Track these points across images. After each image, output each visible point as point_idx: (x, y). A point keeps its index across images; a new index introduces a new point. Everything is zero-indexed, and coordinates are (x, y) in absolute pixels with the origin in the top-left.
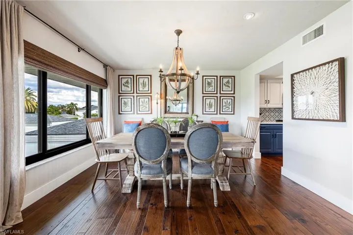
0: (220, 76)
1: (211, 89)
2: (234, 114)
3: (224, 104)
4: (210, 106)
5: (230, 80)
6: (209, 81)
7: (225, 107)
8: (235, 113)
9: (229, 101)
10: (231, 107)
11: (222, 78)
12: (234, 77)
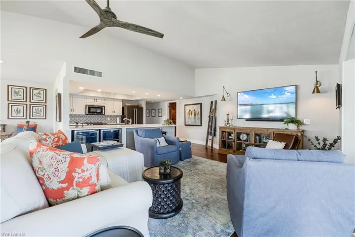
0: (30, 88)
1: (18, 97)
2: (45, 118)
3: (34, 111)
4: (18, 111)
5: (42, 92)
6: (17, 90)
7: (35, 113)
8: (47, 118)
9: (40, 108)
10: (42, 113)
11: (32, 89)
12: (46, 90)
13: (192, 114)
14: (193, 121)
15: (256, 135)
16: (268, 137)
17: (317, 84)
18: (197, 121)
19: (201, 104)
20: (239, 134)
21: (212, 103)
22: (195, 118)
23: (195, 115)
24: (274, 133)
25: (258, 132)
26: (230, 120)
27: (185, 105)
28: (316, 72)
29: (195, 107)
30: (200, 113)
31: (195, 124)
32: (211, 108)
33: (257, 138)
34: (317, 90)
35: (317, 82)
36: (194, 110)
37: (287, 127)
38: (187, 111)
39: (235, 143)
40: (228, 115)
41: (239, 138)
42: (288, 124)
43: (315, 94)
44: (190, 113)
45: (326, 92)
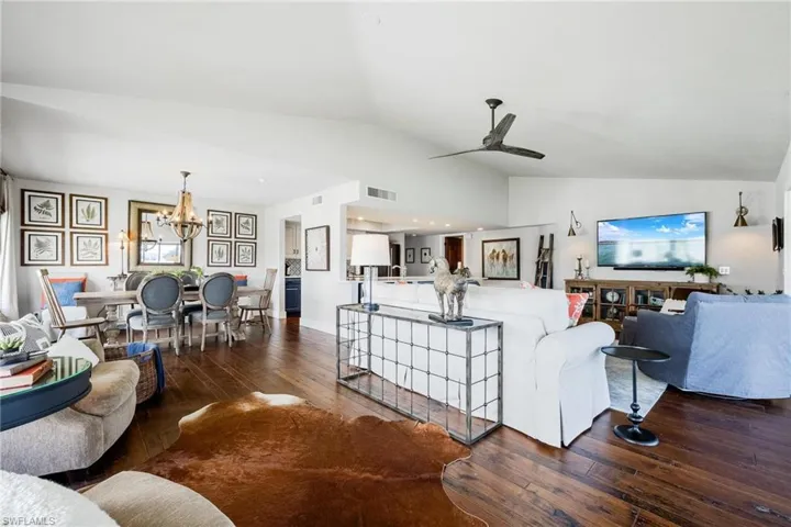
0: (236, 214)
1: (221, 230)
2: (255, 266)
3: (241, 253)
4: (220, 254)
6: (219, 218)
7: (243, 257)
10: (250, 256)
11: (238, 216)
12: (256, 216)
13: (498, 258)
14: (501, 270)
15: (638, 292)
16: (659, 295)
17: (741, 212)
18: (510, 271)
19: (518, 240)
20: (604, 292)
21: (542, 238)
22: (505, 265)
23: (505, 259)
24: (670, 289)
25: (641, 288)
26: (583, 268)
27: (484, 242)
28: (740, 194)
29: (505, 245)
30: (515, 256)
31: (505, 276)
32: (541, 247)
33: (640, 297)
34: (742, 222)
35: (742, 208)
36: (504, 251)
37: (691, 279)
38: (488, 252)
39: (599, 306)
40: (580, 260)
41: (604, 299)
42: (692, 275)
43: (740, 228)
44: (495, 256)
45: (755, 224)
